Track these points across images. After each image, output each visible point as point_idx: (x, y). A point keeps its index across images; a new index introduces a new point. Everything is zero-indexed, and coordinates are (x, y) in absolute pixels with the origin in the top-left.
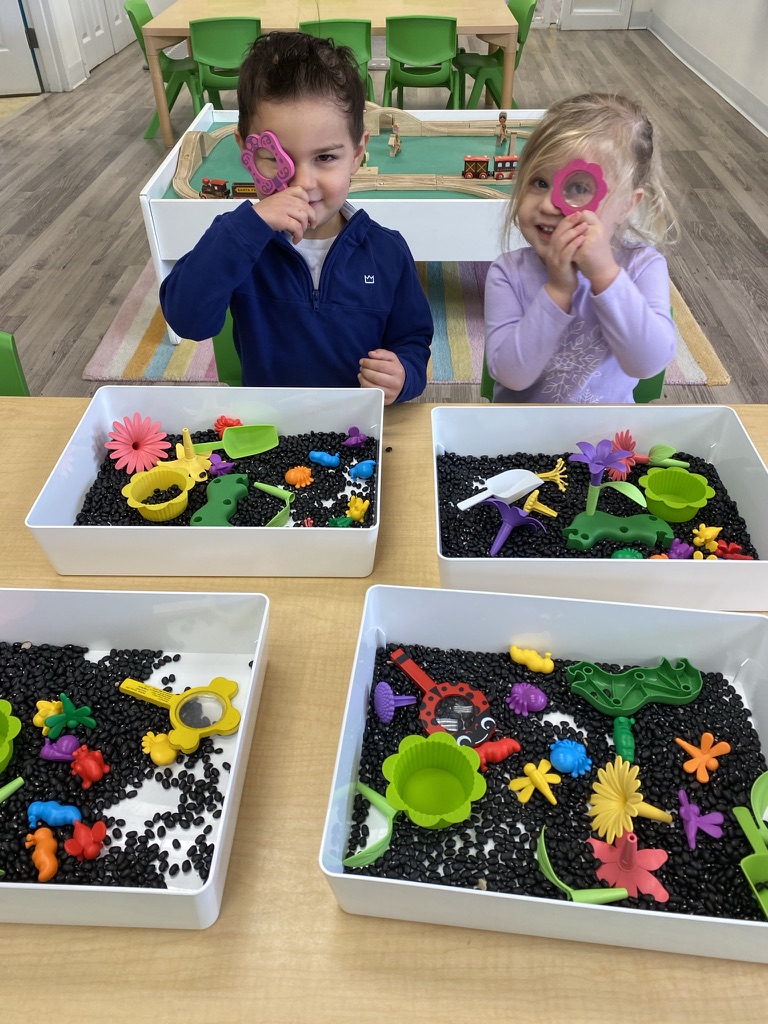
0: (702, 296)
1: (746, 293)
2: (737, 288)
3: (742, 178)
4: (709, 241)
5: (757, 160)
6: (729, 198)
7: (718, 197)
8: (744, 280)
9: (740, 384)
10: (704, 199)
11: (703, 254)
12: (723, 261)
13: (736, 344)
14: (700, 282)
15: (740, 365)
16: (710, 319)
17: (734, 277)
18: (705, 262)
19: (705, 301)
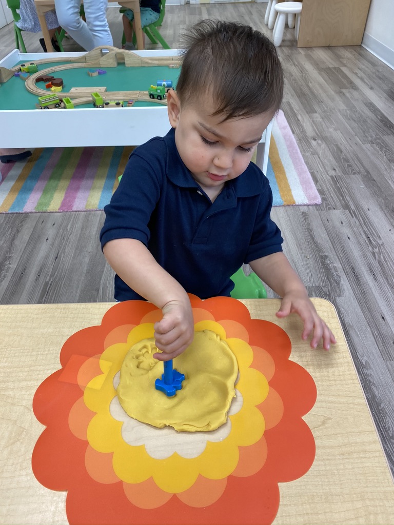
0: (355, 155)
1: (380, 152)
2: (375, 149)
3: (367, 82)
4: (354, 120)
5: (374, 71)
6: (362, 94)
7: (355, 93)
8: (378, 144)
9: (386, 212)
10: (348, 95)
11: (352, 129)
12: (364, 132)
13: (379, 185)
14: (353, 146)
15: (385, 199)
16: (362, 169)
17: (372, 143)
18: (353, 133)
19: (357, 158)
